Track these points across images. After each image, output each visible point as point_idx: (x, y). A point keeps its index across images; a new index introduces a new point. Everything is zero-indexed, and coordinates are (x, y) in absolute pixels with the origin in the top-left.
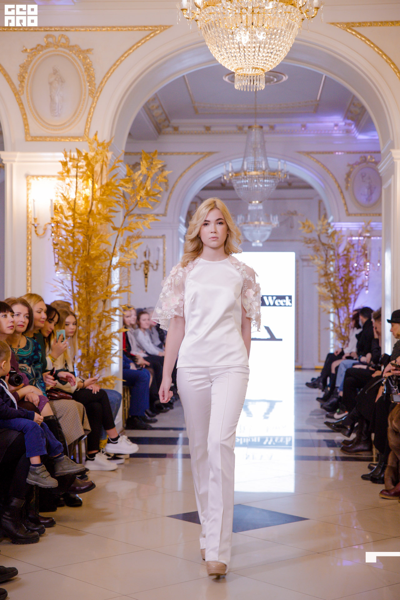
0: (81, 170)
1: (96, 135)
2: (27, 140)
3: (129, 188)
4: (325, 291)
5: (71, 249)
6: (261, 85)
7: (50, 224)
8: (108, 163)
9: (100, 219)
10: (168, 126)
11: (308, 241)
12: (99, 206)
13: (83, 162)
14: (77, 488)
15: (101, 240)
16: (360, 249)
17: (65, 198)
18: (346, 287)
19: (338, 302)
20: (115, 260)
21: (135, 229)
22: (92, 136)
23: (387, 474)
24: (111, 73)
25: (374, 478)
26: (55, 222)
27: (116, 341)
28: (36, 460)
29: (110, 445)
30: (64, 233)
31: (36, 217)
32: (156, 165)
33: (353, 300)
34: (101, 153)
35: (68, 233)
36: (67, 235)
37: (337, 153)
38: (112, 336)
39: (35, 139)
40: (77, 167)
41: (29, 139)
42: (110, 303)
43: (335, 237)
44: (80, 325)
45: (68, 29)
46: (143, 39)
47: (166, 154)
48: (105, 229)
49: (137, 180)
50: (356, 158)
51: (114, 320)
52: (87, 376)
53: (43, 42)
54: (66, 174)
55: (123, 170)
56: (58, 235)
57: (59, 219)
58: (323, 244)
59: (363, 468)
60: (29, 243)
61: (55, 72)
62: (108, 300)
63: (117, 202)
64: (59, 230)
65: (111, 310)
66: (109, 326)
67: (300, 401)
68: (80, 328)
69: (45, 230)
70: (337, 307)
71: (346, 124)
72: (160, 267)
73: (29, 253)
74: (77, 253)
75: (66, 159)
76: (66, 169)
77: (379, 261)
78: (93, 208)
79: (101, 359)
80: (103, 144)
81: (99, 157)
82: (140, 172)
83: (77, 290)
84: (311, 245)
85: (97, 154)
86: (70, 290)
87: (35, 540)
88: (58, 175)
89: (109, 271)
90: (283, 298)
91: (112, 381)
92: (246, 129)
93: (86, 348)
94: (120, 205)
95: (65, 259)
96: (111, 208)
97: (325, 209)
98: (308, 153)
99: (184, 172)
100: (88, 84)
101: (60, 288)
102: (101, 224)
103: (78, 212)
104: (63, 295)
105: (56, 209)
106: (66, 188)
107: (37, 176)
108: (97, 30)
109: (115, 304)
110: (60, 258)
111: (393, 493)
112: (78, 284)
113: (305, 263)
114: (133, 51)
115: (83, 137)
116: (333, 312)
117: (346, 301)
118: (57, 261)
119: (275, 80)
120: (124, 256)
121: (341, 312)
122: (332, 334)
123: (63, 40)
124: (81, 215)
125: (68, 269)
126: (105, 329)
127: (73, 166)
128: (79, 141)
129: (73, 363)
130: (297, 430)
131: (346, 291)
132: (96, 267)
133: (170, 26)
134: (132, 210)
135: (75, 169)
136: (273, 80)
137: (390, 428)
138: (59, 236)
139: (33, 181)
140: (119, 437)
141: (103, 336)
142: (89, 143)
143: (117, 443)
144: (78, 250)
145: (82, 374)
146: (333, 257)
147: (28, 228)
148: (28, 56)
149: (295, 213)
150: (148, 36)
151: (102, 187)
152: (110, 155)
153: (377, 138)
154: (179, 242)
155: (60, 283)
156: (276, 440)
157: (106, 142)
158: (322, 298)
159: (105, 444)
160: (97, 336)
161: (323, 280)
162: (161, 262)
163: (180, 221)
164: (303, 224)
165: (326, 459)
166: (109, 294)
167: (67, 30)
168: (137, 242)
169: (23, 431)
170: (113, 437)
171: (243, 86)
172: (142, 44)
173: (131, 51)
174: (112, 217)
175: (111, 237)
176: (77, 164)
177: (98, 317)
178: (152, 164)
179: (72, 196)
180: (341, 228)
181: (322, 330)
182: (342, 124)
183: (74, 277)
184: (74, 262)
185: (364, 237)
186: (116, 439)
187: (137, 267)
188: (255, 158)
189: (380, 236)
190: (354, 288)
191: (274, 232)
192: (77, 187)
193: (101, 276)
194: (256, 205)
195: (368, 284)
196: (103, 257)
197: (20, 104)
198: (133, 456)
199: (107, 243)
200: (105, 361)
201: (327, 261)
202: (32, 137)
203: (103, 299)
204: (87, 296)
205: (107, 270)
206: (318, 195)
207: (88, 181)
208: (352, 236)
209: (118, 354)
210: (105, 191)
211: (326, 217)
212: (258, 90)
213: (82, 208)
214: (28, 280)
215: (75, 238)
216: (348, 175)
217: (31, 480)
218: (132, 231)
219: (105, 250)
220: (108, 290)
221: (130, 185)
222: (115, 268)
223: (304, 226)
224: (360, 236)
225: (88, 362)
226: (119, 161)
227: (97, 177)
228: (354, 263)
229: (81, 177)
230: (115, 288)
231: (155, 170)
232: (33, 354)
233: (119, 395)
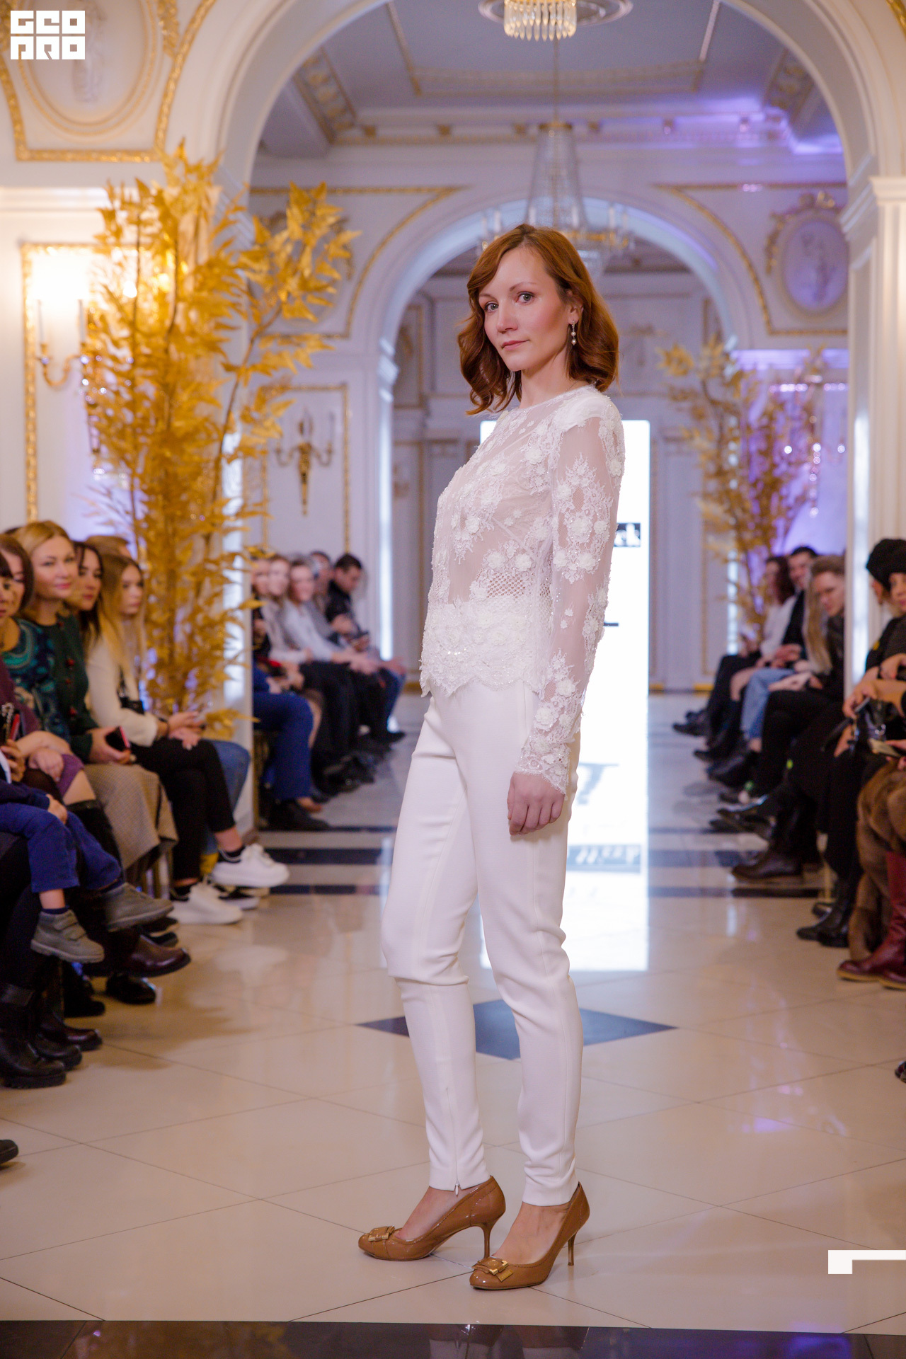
0: (149, 230)
1: (181, 145)
2: (19, 159)
3: (261, 271)
4: (717, 510)
5: (128, 416)
6: (566, 24)
7: (78, 357)
8: (211, 212)
9: (195, 346)
10: (352, 125)
11: (678, 395)
12: (193, 315)
13: (151, 211)
14: (149, 963)
15: (198, 395)
16: (798, 412)
17: (112, 298)
18: (764, 502)
19: (748, 536)
20: (231, 442)
21: (275, 368)
22: (172, 149)
23: (855, 927)
25: (826, 935)
26: (87, 352)
27: (235, 630)
28: (52, 899)
29: (224, 866)
30: (110, 378)
31: (46, 341)
32: (323, 218)
33: (781, 530)
34: (195, 190)
35: (121, 380)
36: (119, 384)
37: (746, 188)
38: (226, 617)
39: (38, 155)
40: (139, 223)
41: (25, 155)
42: (221, 542)
43: (742, 385)
44: (151, 592)
47: (348, 191)
48: (207, 369)
49: (278, 253)
50: (792, 199)
51: (227, 581)
52: (170, 708)
54: (112, 240)
55: (246, 230)
56: (96, 382)
57: (98, 345)
58: (714, 403)
59: (802, 913)
60: (30, 402)
62: (216, 535)
63: (235, 306)
64: (99, 371)
65: (223, 558)
66: (219, 595)
67: (659, 763)
68: (153, 599)
69: (67, 371)
70: (744, 547)
71: (768, 118)
72: (337, 459)
73: (30, 427)
74: (142, 426)
75: (112, 202)
76: (113, 228)
77: (843, 441)
78: (179, 320)
79: (201, 671)
80: (195, 168)
81: (189, 199)
82: (285, 235)
83: (143, 512)
84: (686, 405)
85: (185, 191)
86: (127, 513)
87: (56, 1079)
88: (94, 241)
89: (218, 467)
90: (621, 525)
91: (227, 722)
92: (534, 131)
93: (166, 645)
94: (240, 312)
95: (115, 440)
96: (221, 320)
97: (717, 320)
98: (680, 189)
99: (391, 234)
100: (161, 24)
101: (104, 508)
102: (197, 357)
103: (144, 329)
104: (110, 523)
105: (93, 324)
106: (114, 273)
107: (46, 245)
109: (233, 543)
110: (103, 437)
111: (867, 967)
112: (145, 498)
113: (672, 447)
115: (152, 151)
116: (735, 560)
117: (767, 534)
118: (95, 445)
119: (602, 12)
120: (253, 433)
121: (754, 560)
122: (733, 611)
124: (149, 335)
125: (123, 464)
126: (210, 602)
127: (130, 221)
128: (143, 159)
129: (137, 681)
130: (654, 830)
131: (765, 512)
132: (186, 458)
134: (270, 324)
135: (134, 228)
136: (596, 13)
137: (861, 822)
138: (99, 387)
139: (36, 256)
140: (242, 849)
141: (206, 618)
142: (167, 165)
143: (238, 862)
144: (145, 419)
145: (159, 705)
146: (737, 433)
147: (26, 366)
149: (649, 330)
151: (198, 270)
152: (215, 193)
153: (839, 150)
154: (379, 399)
155: (104, 495)
156: (606, 853)
157: (207, 162)
158: (711, 526)
159: (213, 867)
160: (191, 618)
161: (713, 485)
162: (338, 446)
163: (381, 351)
164: (668, 355)
165: (719, 893)
166: (217, 521)
168: (281, 399)
169: (23, 834)
170: (232, 847)
171: (526, 28)
174: (221, 341)
175: (221, 385)
176: (138, 217)
177: (194, 574)
178: (313, 214)
179: (129, 291)
180: (755, 364)
181: (712, 602)
182: (758, 118)
183: (137, 481)
184: (136, 447)
185: (809, 384)
186: (237, 853)
187: (284, 457)
188: (555, 198)
189: (844, 382)
190: (785, 504)
192: (139, 271)
193: (200, 479)
195: (818, 493)
196: (203, 436)
197: (2, 70)
198: (276, 890)
199: (212, 401)
200: (210, 676)
201: (722, 442)
202: (31, 151)
203: (204, 531)
204: (166, 525)
205: (211, 465)
206: (701, 286)
207: (164, 255)
208: (779, 381)
209: (241, 659)
210: (205, 278)
211: (720, 338)
212: (559, 36)
213: (152, 321)
214: (28, 488)
215: (136, 390)
216: (773, 239)
217: (42, 943)
218: (268, 373)
219: (206, 419)
220: (217, 511)
221: (263, 266)
222: (231, 459)
223: (669, 359)
224: (799, 381)
225: (172, 678)
226: (238, 209)
227: (185, 247)
228: (785, 447)
229: (148, 247)
230: (233, 507)
231: (320, 231)
232: (34, 663)
233: (245, 752)
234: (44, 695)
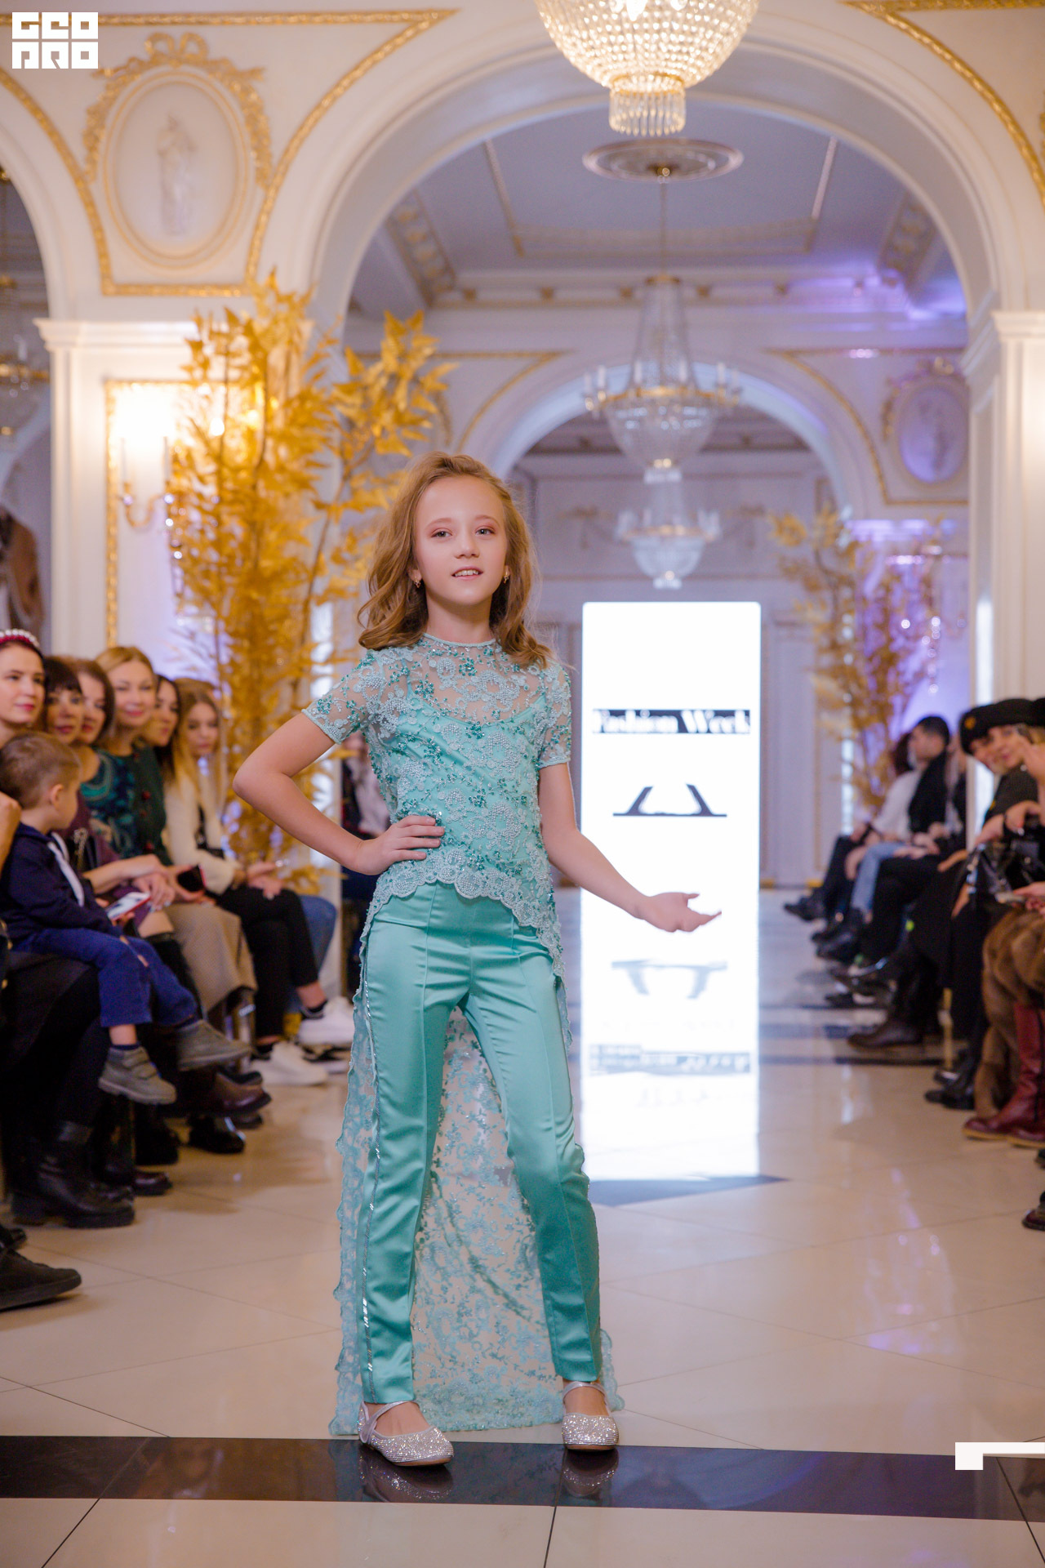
1: (273, 274)
2: (104, 293)
3: (353, 406)
4: (830, 686)
5: (213, 555)
6: (675, 119)
7: (162, 497)
8: (303, 347)
9: (284, 483)
10: (451, 288)
12: (283, 451)
13: (240, 341)
14: (226, 1103)
15: (286, 533)
16: (915, 585)
17: (200, 433)
18: (881, 677)
19: (863, 713)
20: (320, 586)
22: (263, 279)
23: (981, 1082)
24: (311, 128)
26: (174, 491)
27: (323, 782)
29: (309, 1023)
30: (195, 516)
31: (129, 479)
32: (419, 350)
33: (898, 707)
34: (286, 320)
35: (206, 517)
36: (203, 523)
39: (124, 290)
40: (227, 354)
41: (112, 290)
42: (309, 690)
43: (858, 555)
45: (203, 19)
46: (387, 43)
48: (296, 508)
49: (372, 385)
50: (908, 365)
53: (144, 51)
54: (199, 373)
55: (339, 370)
56: (180, 522)
57: (184, 483)
58: (827, 572)
60: (112, 544)
61: (174, 125)
62: (304, 681)
63: (326, 441)
64: (184, 510)
69: (151, 512)
70: (859, 724)
71: (883, 282)
73: (111, 570)
74: (228, 566)
75: (200, 334)
76: (201, 359)
77: (962, 616)
78: (269, 458)
80: (287, 298)
81: (280, 331)
82: (378, 368)
83: (227, 655)
84: (797, 579)
85: (275, 321)
86: (211, 656)
87: (123, 1218)
88: (185, 375)
89: (306, 610)
90: (729, 714)
91: (314, 878)
92: (640, 290)
94: (331, 447)
95: (199, 580)
96: (311, 457)
97: (831, 491)
98: (792, 354)
99: (491, 399)
100: (254, 154)
101: (187, 652)
102: (287, 495)
103: (231, 464)
104: (193, 668)
105: (179, 463)
106: (201, 406)
107: (130, 382)
108: (274, 22)
110: (187, 578)
111: (994, 1124)
112: (230, 641)
113: (785, 634)
114: (366, 71)
115: (242, 283)
116: (851, 738)
117: (884, 712)
118: (179, 588)
119: (711, 165)
120: (343, 575)
121: (871, 739)
122: (848, 792)
123: (192, 48)
124: (236, 470)
125: (207, 607)
127: (218, 353)
128: (233, 292)
131: (882, 687)
132: (273, 599)
133: (452, 12)
135: (221, 360)
136: (705, 165)
137: (987, 973)
138: (183, 526)
139: (121, 394)
140: (325, 1004)
142: (257, 296)
143: (322, 1016)
144: (231, 558)
146: (852, 605)
147: (108, 508)
148: (108, 87)
149: (759, 510)
150: (399, 35)
151: (288, 403)
152: (307, 327)
155: (186, 638)
157: (299, 293)
158: (825, 703)
159: (298, 1027)
161: (827, 660)
164: (779, 523)
166: (305, 666)
167: (200, 23)
169: (94, 964)
170: (315, 1003)
171: (631, 122)
172: (386, 55)
173: (358, 73)
174: (312, 478)
175: (310, 525)
176: (227, 347)
178: (409, 345)
179: (216, 429)
180: (871, 535)
181: (825, 782)
182: (874, 281)
183: (222, 625)
184: (221, 588)
185: (927, 556)
186: (319, 1008)
190: (902, 680)
191: (710, 552)
192: (227, 404)
193: (287, 623)
194: (665, 471)
195: (938, 670)
196: (291, 576)
197: (89, 203)
199: (301, 540)
201: (837, 614)
202: (117, 286)
203: (291, 678)
204: (252, 671)
205: (300, 607)
206: (819, 465)
207: (253, 393)
208: (896, 553)
210: (296, 412)
211: (834, 509)
212: (667, 131)
213: (239, 457)
215: (222, 529)
216: (889, 406)
217: (111, 1081)
218: (360, 511)
219: (294, 559)
220: (305, 657)
221: (356, 400)
222: (321, 601)
223: (781, 529)
224: (917, 553)
225: (256, 831)
226: (331, 342)
227: (276, 383)
228: (901, 620)
229: (237, 382)
230: (322, 651)
231: (415, 364)
232: (113, 796)
233: (332, 908)
234: (123, 828)
